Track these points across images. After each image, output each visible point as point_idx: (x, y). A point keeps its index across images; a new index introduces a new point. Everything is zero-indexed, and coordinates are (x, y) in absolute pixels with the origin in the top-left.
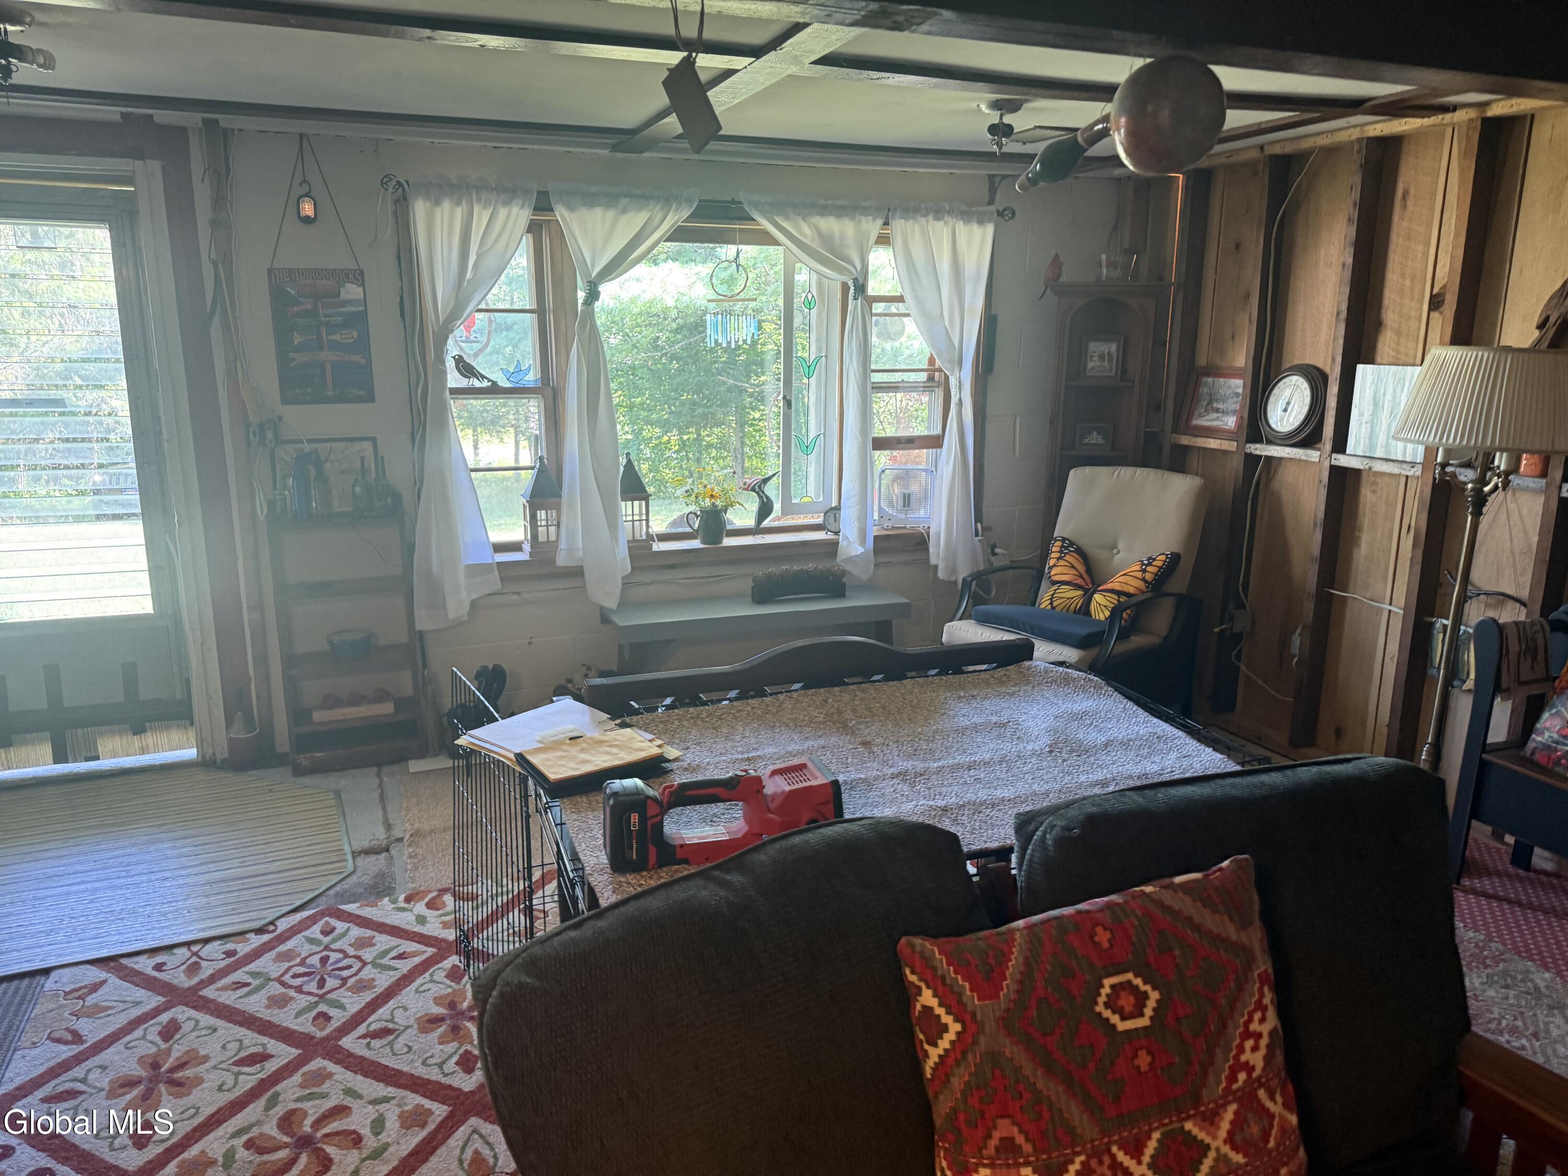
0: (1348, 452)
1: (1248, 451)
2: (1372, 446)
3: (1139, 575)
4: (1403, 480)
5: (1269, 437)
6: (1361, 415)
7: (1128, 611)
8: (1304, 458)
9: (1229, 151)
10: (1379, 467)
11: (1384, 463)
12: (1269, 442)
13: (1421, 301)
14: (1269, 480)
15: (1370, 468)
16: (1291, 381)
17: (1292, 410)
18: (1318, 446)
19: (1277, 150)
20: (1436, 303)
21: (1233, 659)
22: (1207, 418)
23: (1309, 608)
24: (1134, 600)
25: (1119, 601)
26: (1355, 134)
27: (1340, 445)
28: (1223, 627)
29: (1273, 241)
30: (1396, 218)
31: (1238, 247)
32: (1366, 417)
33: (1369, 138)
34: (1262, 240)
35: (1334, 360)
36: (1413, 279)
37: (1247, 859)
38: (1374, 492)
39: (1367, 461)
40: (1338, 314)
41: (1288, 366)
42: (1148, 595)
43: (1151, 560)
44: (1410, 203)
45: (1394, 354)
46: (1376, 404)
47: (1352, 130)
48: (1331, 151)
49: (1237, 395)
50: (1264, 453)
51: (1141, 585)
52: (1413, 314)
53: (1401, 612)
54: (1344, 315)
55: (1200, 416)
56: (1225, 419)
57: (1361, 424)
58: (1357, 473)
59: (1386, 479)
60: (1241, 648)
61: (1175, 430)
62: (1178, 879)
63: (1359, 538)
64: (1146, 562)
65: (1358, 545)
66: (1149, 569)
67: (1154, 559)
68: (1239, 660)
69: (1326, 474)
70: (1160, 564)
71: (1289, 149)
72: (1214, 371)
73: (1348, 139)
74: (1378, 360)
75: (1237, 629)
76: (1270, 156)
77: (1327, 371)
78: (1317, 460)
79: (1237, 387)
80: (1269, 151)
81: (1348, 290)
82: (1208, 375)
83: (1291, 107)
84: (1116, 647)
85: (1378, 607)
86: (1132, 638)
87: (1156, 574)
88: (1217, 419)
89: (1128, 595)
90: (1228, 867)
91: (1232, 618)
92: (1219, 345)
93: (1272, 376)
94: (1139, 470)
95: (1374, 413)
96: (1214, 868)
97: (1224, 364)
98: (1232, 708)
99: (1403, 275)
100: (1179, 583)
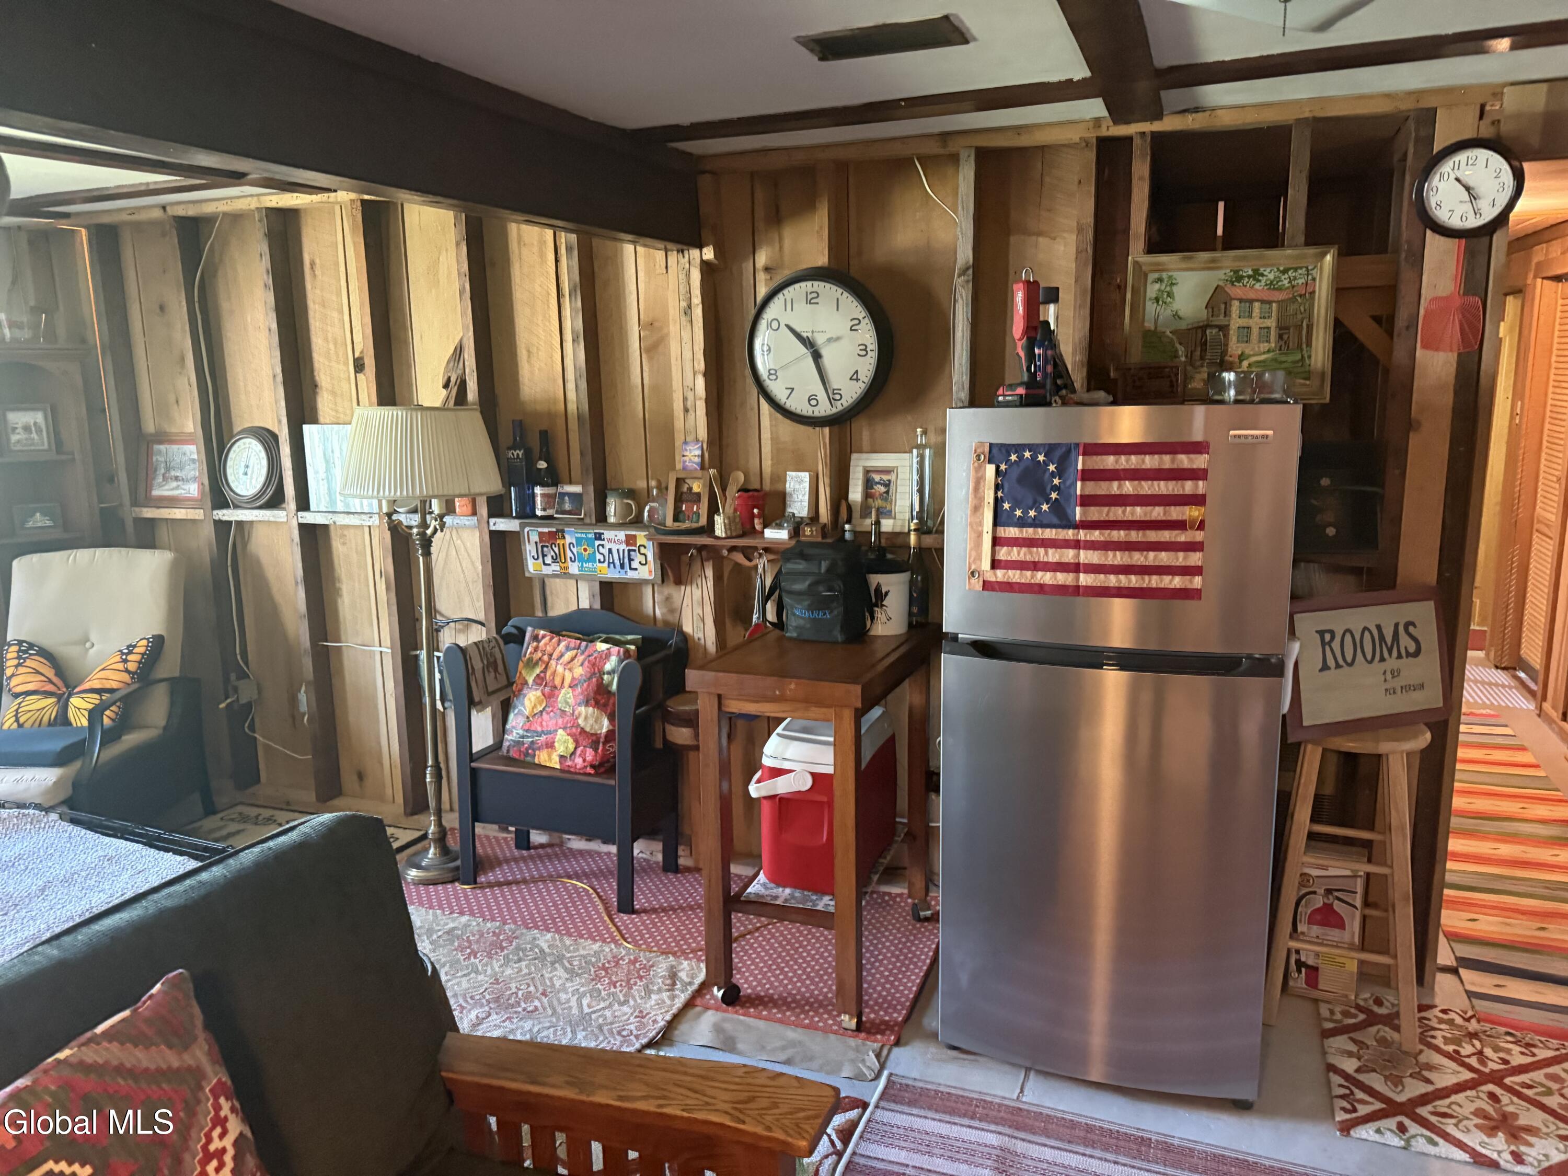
0: (312, 508)
1: (217, 518)
2: (332, 502)
3: (120, 666)
4: (367, 530)
5: (236, 502)
6: (316, 472)
7: (113, 708)
8: (272, 519)
9: (130, 208)
10: (342, 520)
11: (346, 516)
12: (236, 507)
13: (346, 364)
14: (245, 544)
15: (335, 523)
16: (244, 444)
17: (253, 472)
18: (283, 506)
19: (180, 211)
20: (359, 366)
21: (246, 730)
22: (166, 487)
23: (308, 664)
24: (118, 695)
25: (101, 699)
26: (253, 204)
27: (303, 504)
28: (229, 701)
29: (197, 305)
30: (309, 286)
31: (162, 308)
32: (322, 475)
33: (267, 209)
34: (184, 303)
35: (280, 422)
36: (335, 344)
37: (181, 973)
38: (344, 544)
39: (330, 516)
40: (274, 376)
41: (239, 429)
42: (136, 686)
43: (131, 648)
44: (318, 272)
45: (334, 413)
46: (327, 462)
47: (249, 199)
48: (236, 218)
49: (193, 461)
50: (233, 519)
51: (126, 678)
52: (342, 376)
53: (390, 651)
54: (280, 377)
55: (160, 486)
56: (186, 487)
57: (318, 481)
58: (325, 527)
59: (352, 531)
60: (253, 718)
61: (135, 503)
62: (100, 1029)
63: (340, 589)
64: (126, 651)
65: (341, 596)
66: (130, 657)
67: (135, 646)
68: (254, 731)
69: (296, 533)
70: (142, 650)
71: (191, 212)
72: (163, 437)
73: (248, 207)
74: (321, 419)
75: (243, 701)
76: (175, 217)
77: (276, 431)
78: (285, 520)
79: (191, 453)
80: (171, 211)
81: (278, 353)
82: (161, 442)
83: (168, 171)
84: (102, 755)
85: (371, 651)
86: (124, 738)
87: (140, 662)
88: (178, 488)
89: (111, 691)
90: (159, 992)
91: (236, 690)
92: (162, 409)
93: (226, 439)
94: (99, 551)
95: (328, 470)
96: (144, 998)
97: (174, 430)
98: (258, 781)
99: (326, 340)
100: (170, 666)
